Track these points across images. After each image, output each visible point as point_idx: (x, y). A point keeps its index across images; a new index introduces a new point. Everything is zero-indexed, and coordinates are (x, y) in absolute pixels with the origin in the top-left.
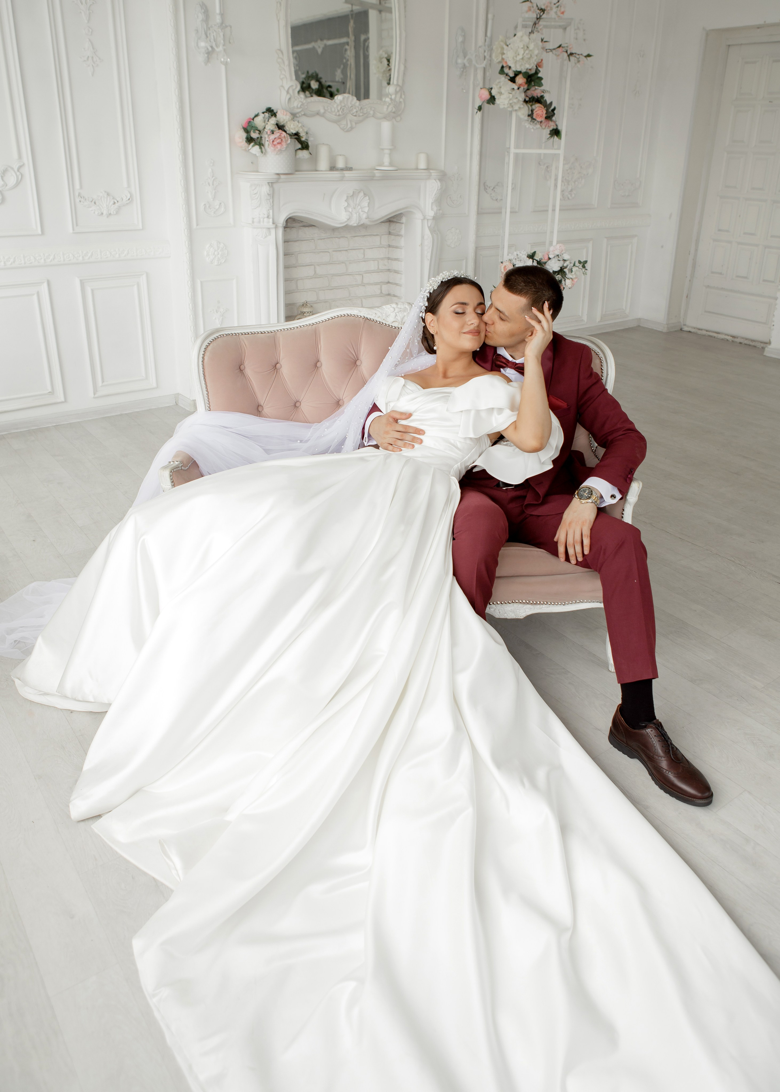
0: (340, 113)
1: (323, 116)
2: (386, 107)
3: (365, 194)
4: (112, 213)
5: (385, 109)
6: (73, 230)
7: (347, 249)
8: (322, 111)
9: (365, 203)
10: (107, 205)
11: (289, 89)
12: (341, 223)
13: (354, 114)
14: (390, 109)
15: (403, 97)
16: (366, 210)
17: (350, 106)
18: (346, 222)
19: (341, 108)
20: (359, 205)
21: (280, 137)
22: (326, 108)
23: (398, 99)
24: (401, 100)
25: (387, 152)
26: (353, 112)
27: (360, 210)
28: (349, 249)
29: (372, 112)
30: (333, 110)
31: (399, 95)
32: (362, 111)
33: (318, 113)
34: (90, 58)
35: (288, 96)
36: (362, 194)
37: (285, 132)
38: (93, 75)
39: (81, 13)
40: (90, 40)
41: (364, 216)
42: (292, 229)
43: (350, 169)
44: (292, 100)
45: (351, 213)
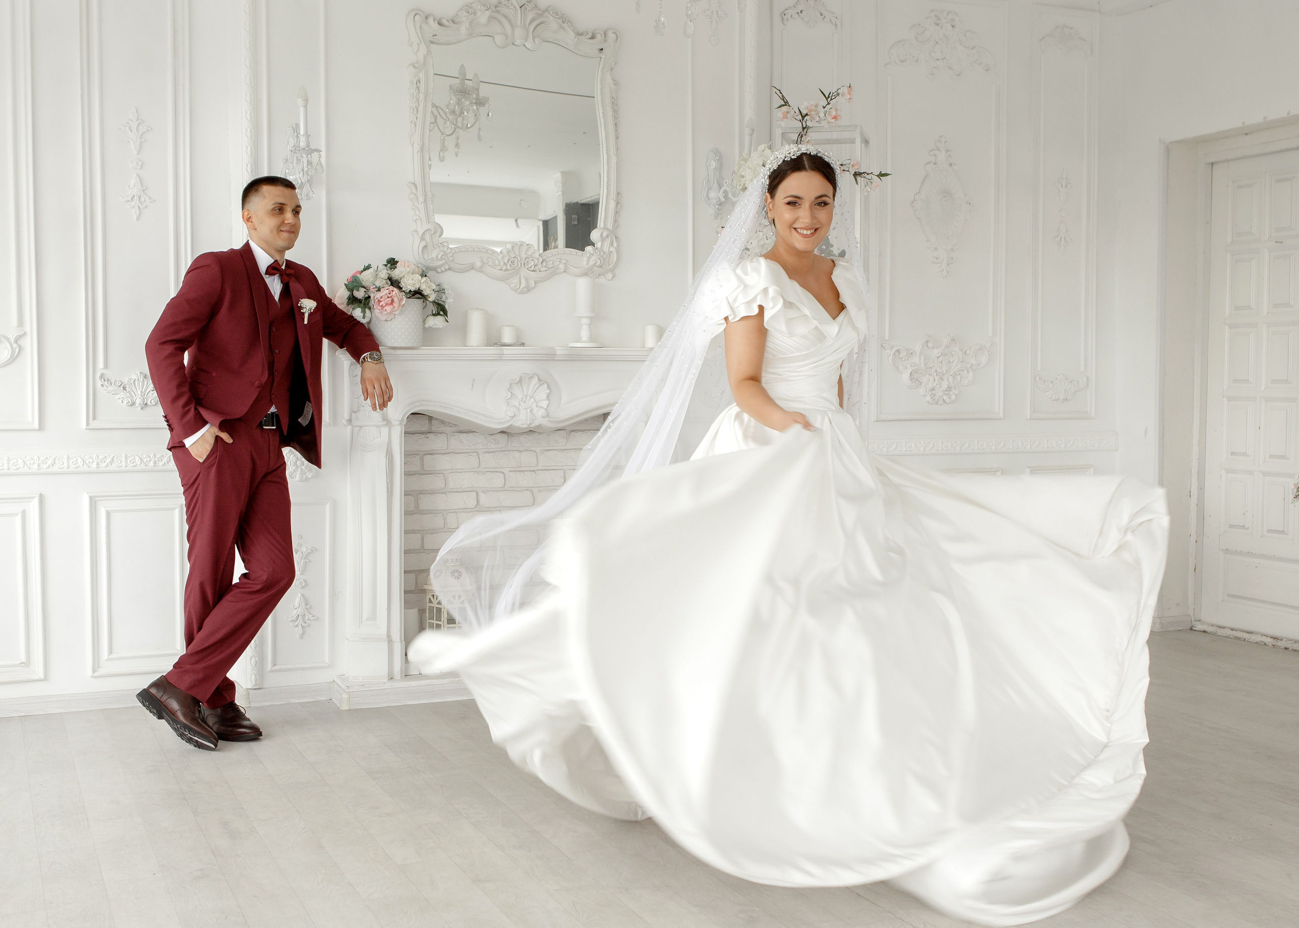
0: (508, 267)
1: (480, 270)
2: (585, 259)
3: (539, 380)
4: (149, 403)
5: (585, 263)
6: (88, 424)
7: (534, 469)
8: (478, 264)
9: (543, 391)
10: (142, 392)
11: (424, 234)
12: (500, 423)
13: (532, 269)
14: (592, 263)
15: (615, 244)
16: (545, 404)
17: (524, 256)
18: (509, 421)
19: (508, 261)
20: (531, 397)
21: (390, 296)
22: (485, 261)
23: (606, 249)
24: (612, 249)
25: (585, 321)
26: (530, 266)
27: (534, 406)
28: (537, 470)
29: (562, 266)
30: (497, 262)
31: (607, 243)
32: (544, 264)
33: (472, 267)
34: (136, 198)
35: (423, 244)
36: (535, 380)
37: (400, 288)
38: (138, 220)
39: (129, 142)
40: (138, 175)
41: (541, 412)
42: (439, 435)
43: (523, 344)
45: (518, 409)
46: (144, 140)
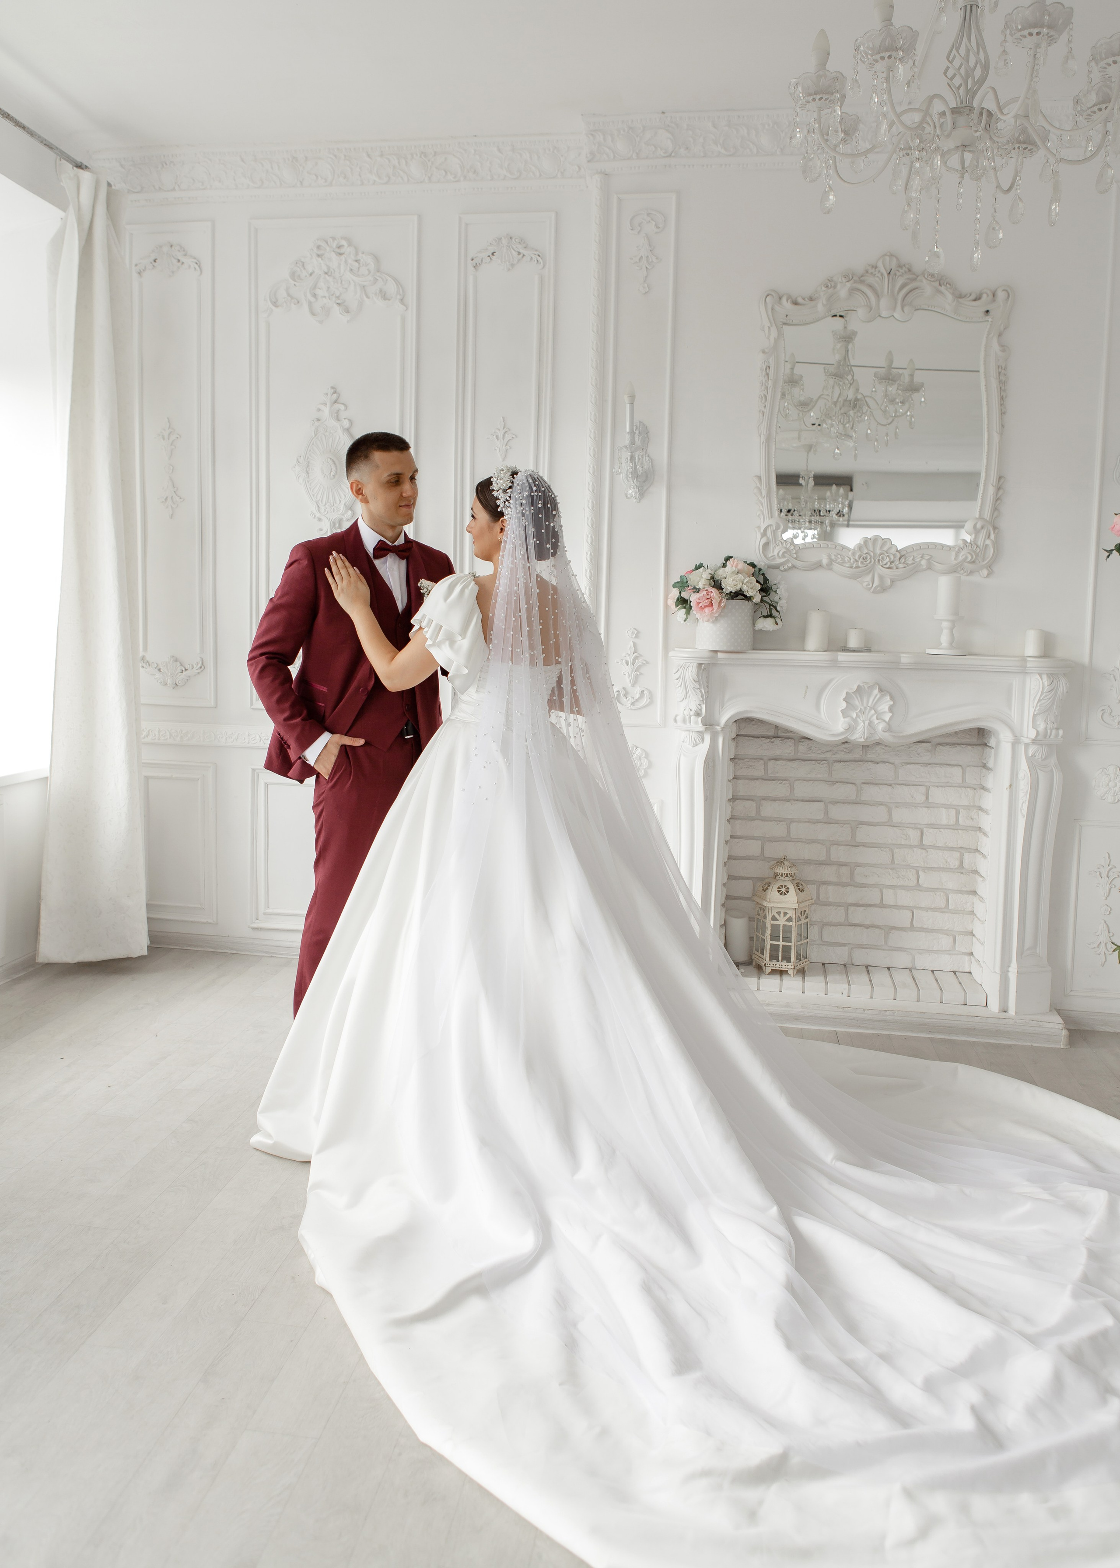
0: (860, 564)
1: (829, 567)
2: (954, 554)
3: (881, 690)
5: (953, 558)
7: (892, 782)
8: (825, 561)
9: (885, 706)
11: (765, 530)
12: (833, 735)
13: (887, 566)
14: (961, 558)
15: (992, 536)
16: (887, 717)
17: (878, 552)
18: (842, 734)
19: (860, 557)
20: (871, 708)
21: (708, 597)
22: (833, 557)
23: (980, 542)
24: (988, 542)
25: (945, 624)
26: (885, 562)
27: (875, 717)
28: (895, 784)
29: (924, 562)
30: (846, 559)
31: (983, 534)
32: (903, 560)
33: (819, 565)
35: (764, 540)
36: (876, 691)
37: (721, 590)
41: (881, 726)
43: (869, 650)
44: (771, 546)
45: (855, 720)
46: (509, 448)
